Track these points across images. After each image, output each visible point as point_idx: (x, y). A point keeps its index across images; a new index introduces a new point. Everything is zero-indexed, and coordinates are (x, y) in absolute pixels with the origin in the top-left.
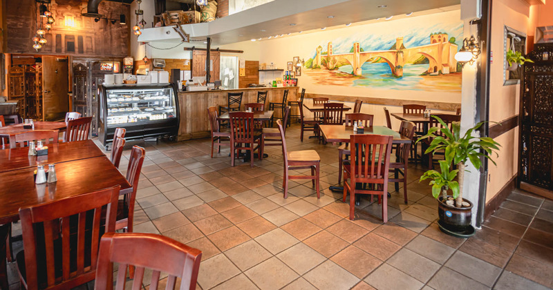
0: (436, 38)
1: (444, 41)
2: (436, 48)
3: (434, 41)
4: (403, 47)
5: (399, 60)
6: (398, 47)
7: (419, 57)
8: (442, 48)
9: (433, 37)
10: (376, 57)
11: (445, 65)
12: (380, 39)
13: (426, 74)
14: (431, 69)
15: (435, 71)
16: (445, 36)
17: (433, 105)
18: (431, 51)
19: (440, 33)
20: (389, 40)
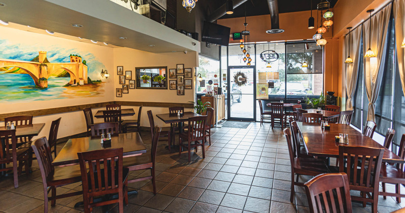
0: (74, 58)
1: (80, 62)
2: (75, 66)
3: (73, 61)
4: (46, 61)
5: (42, 72)
6: (42, 60)
7: (62, 71)
8: (78, 67)
9: (72, 57)
10: (11, 67)
11: (81, 79)
12: (17, 47)
13: (68, 85)
14: (72, 81)
15: (75, 83)
16: (80, 58)
17: (75, 108)
18: (71, 67)
19: (77, 56)
20: (30, 51)
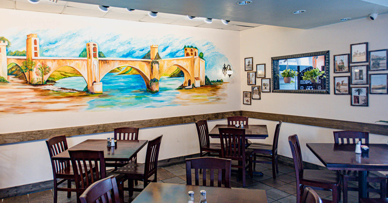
0: (189, 51)
1: (195, 55)
2: (190, 62)
3: (188, 55)
4: (158, 57)
5: (153, 72)
6: (153, 56)
7: (175, 69)
8: (194, 62)
9: (186, 50)
10: (124, 67)
11: (197, 79)
12: (129, 43)
13: (182, 88)
14: (186, 82)
15: (189, 85)
16: (196, 50)
17: (189, 119)
18: (185, 64)
19: (192, 47)
20: (141, 47)
